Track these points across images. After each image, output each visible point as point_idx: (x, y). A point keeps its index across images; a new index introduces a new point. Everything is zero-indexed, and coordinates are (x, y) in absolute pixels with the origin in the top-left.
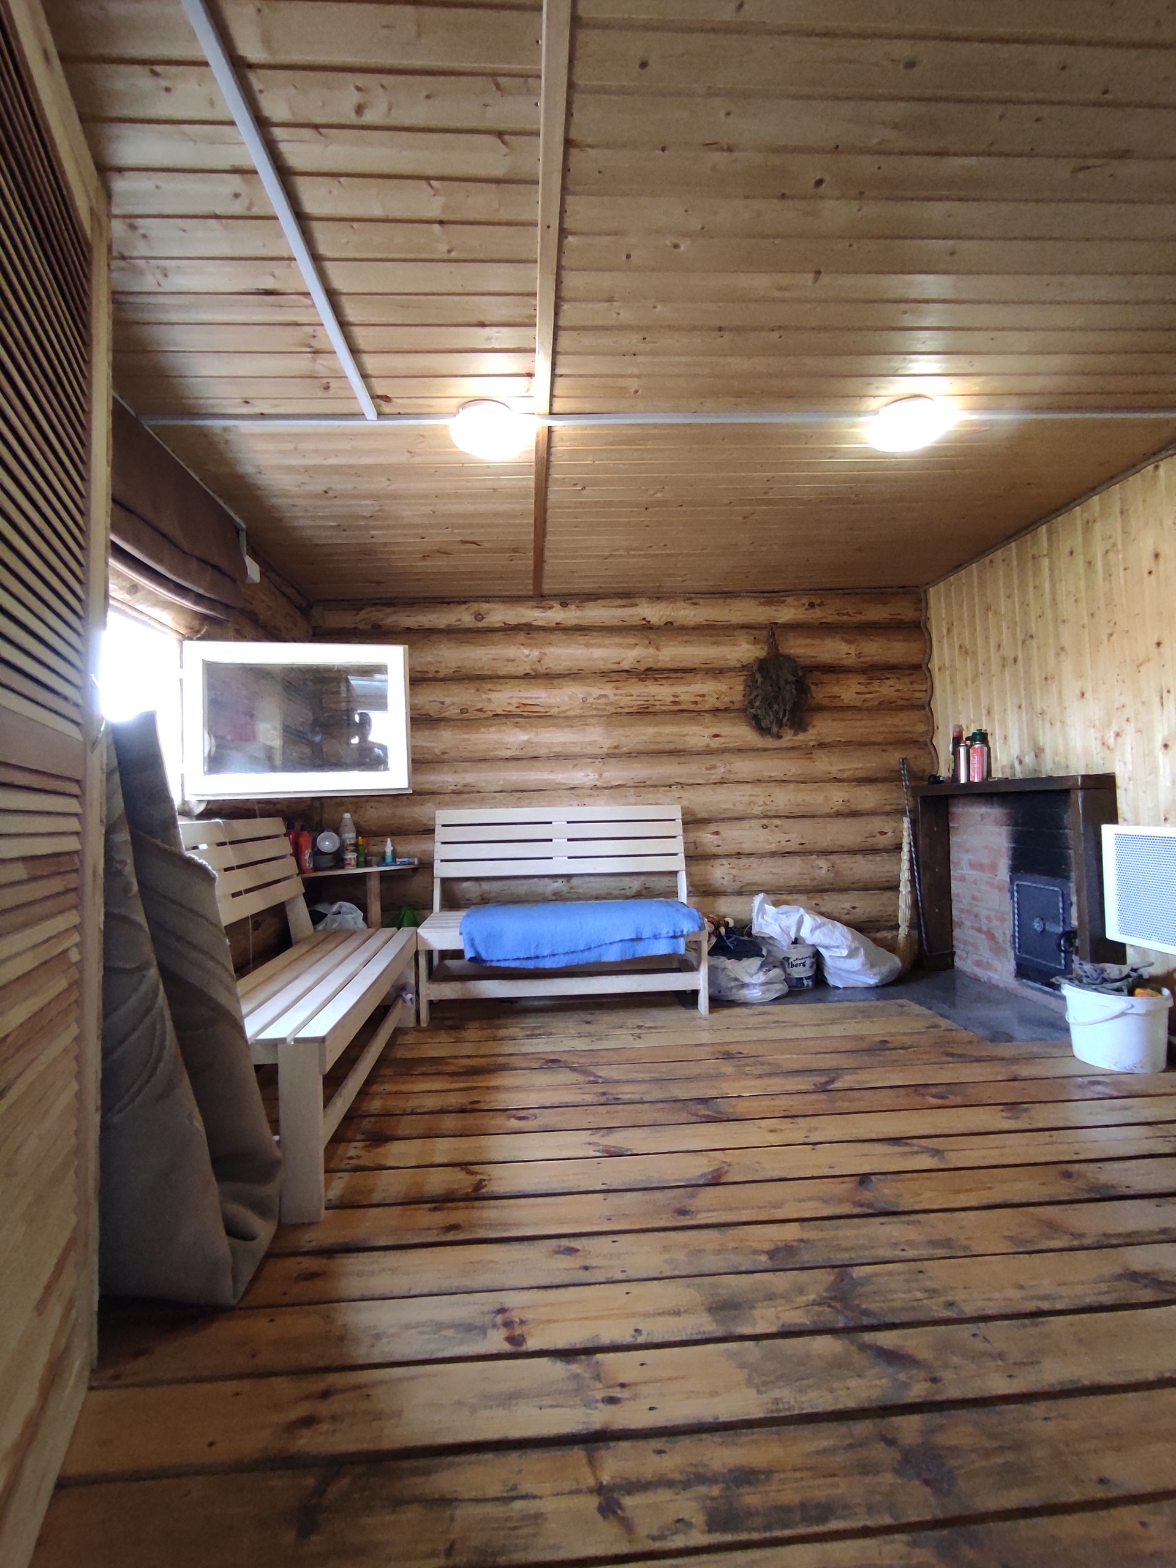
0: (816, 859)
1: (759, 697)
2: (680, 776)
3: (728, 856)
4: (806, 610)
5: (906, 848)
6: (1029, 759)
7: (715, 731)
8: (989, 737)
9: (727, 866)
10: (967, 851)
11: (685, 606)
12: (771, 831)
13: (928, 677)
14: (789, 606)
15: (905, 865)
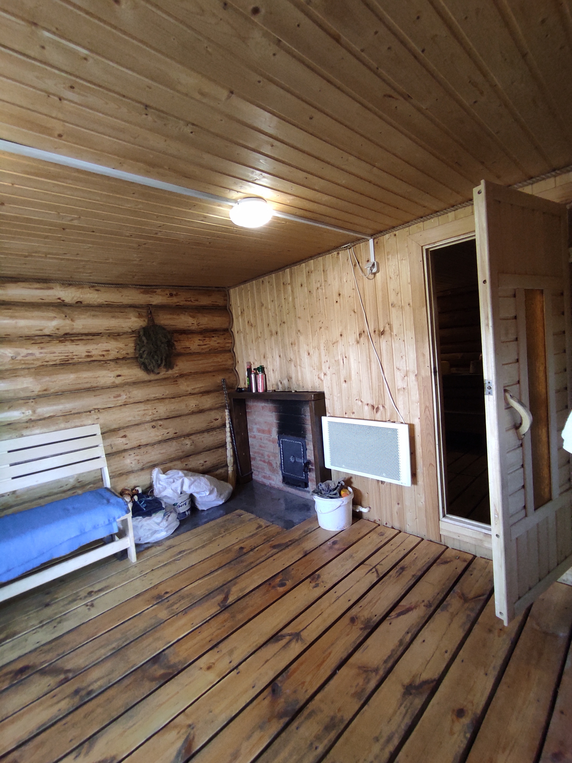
0: (184, 440)
1: (146, 352)
2: (97, 404)
3: (132, 449)
4: (168, 297)
5: (228, 426)
6: (285, 382)
7: (118, 373)
8: (265, 369)
9: (133, 455)
10: (256, 424)
11: (90, 291)
12: (158, 429)
13: (232, 336)
14: (158, 295)
15: (228, 434)
